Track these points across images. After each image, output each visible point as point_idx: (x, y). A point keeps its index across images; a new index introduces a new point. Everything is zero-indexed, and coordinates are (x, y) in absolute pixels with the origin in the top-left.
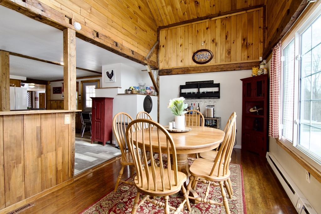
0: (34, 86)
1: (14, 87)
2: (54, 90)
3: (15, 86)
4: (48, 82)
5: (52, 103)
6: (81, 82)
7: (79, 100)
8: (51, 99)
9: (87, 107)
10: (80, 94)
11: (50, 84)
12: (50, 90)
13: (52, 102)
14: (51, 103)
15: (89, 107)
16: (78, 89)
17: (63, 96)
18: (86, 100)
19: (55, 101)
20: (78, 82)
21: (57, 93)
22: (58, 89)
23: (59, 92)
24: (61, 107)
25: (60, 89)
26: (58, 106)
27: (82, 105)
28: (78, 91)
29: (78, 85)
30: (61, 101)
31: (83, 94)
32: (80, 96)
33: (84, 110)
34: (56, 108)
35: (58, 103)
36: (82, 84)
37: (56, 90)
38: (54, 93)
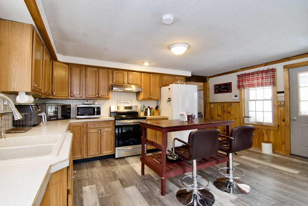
1: (184, 85)
2: (215, 89)
3: (185, 83)
6: (285, 67)
7: (279, 101)
8: (211, 101)
9: (302, 113)
10: (280, 90)
11: (209, 81)
12: (209, 89)
13: (212, 105)
14: (210, 106)
16: (275, 82)
17: (236, 96)
18: (301, 101)
19: (219, 104)
20: (276, 69)
21: (222, 92)
22: (223, 87)
23: (227, 91)
24: (229, 113)
25: (228, 85)
26: (224, 111)
27: (289, 110)
28: (275, 86)
29: (274, 74)
30: (230, 103)
31: (289, 89)
32: (283, 94)
33: (294, 120)
34: (220, 114)
35: (224, 107)
36: (286, 72)
37: (220, 88)
38: (216, 93)
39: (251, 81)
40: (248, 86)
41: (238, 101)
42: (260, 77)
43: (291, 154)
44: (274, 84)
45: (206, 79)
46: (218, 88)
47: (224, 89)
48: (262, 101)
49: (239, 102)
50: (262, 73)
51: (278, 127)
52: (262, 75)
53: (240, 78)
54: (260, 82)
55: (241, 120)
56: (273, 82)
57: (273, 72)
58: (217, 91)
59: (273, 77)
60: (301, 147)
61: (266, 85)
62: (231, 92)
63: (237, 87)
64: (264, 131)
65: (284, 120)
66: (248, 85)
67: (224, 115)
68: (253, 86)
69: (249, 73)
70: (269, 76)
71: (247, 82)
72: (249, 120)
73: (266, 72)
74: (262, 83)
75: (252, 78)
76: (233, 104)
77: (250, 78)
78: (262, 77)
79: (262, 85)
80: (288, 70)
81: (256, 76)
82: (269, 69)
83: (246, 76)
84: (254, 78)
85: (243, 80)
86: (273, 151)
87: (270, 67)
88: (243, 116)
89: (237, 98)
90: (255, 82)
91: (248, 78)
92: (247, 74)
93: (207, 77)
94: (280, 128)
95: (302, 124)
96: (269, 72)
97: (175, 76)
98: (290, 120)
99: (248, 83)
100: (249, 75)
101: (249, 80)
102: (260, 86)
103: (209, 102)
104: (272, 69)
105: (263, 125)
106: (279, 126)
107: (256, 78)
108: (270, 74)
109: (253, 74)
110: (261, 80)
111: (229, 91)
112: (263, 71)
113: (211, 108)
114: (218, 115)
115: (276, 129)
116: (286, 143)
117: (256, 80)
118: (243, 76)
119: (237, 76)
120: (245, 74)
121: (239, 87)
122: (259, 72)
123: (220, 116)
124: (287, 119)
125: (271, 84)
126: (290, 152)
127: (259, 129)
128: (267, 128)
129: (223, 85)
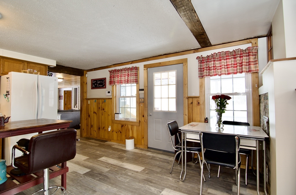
0: (62, 80)
1: (37, 75)
2: (92, 84)
3: (39, 73)
4: (85, 72)
5: (89, 103)
6: (145, 66)
7: (140, 98)
8: (88, 97)
9: (156, 109)
10: (141, 88)
11: (86, 75)
12: (87, 83)
13: (89, 101)
14: (87, 102)
15: (160, 110)
16: (138, 80)
17: (109, 92)
18: (155, 98)
19: (95, 100)
20: (139, 67)
21: (98, 87)
22: (99, 82)
23: (102, 87)
24: (104, 110)
25: (103, 81)
26: (99, 108)
27: (147, 107)
28: (138, 83)
29: (137, 72)
30: (104, 100)
31: (147, 87)
32: (143, 92)
33: (151, 115)
34: (96, 111)
35: (99, 103)
36: (146, 71)
37: (96, 83)
38: (92, 88)
39: (120, 77)
40: (118, 83)
41: (111, 97)
42: (127, 74)
43: (148, 148)
44: (137, 81)
45: (83, 72)
46: (95, 83)
47: (100, 84)
48: (130, 98)
49: (111, 99)
50: (128, 70)
51: (140, 123)
52: (128, 72)
53: (111, 73)
54: (127, 79)
55: (113, 117)
56: (136, 80)
57: (136, 70)
58: (94, 86)
59: (136, 75)
60: (155, 140)
61: (130, 82)
62: (106, 88)
63: (109, 83)
64: (130, 127)
65: (143, 116)
66: (118, 81)
67: (99, 112)
68: (121, 82)
69: (119, 70)
70: (133, 74)
71: (116, 78)
72: (118, 117)
73: (131, 70)
74: (128, 80)
75: (121, 74)
76: (107, 101)
77: (119, 74)
78: (128, 74)
79: (127, 82)
80: (147, 69)
81: (124, 73)
82: (133, 67)
83: (116, 72)
84: (122, 75)
85: (114, 76)
86: (135, 146)
87: (134, 65)
88: (115, 113)
89: (110, 94)
90: (123, 79)
91: (118, 75)
92: (117, 70)
93: (85, 70)
94: (141, 123)
95: (156, 119)
96: (133, 70)
97: (28, 62)
98: (148, 115)
99: (118, 79)
100: (119, 71)
101: (118, 76)
102: (126, 83)
103: (86, 98)
104: (135, 68)
105: (129, 122)
106: (140, 121)
107: (124, 74)
108: (134, 72)
109: (121, 70)
110: (127, 77)
111: (104, 86)
112: (129, 68)
113: (88, 105)
114: (94, 112)
115: (138, 124)
116: (145, 137)
117: (124, 77)
118: (114, 72)
119: (109, 71)
120: (115, 70)
121: (111, 83)
122: (126, 69)
123: (96, 113)
124: (146, 115)
125: (134, 82)
126: (147, 145)
127: (126, 125)
128: (131, 124)
129: (99, 80)
